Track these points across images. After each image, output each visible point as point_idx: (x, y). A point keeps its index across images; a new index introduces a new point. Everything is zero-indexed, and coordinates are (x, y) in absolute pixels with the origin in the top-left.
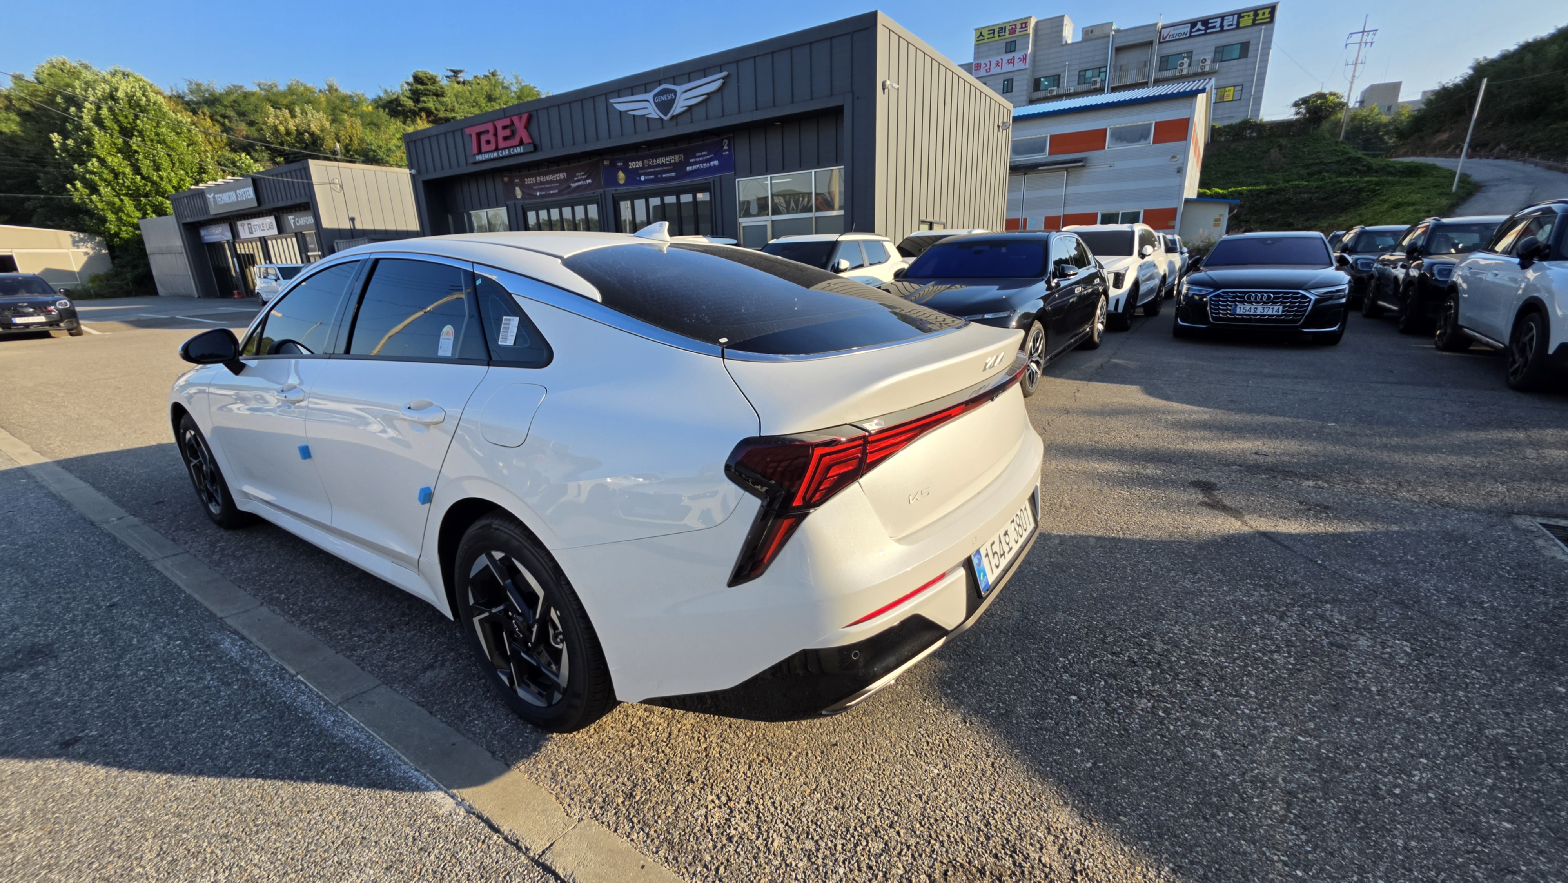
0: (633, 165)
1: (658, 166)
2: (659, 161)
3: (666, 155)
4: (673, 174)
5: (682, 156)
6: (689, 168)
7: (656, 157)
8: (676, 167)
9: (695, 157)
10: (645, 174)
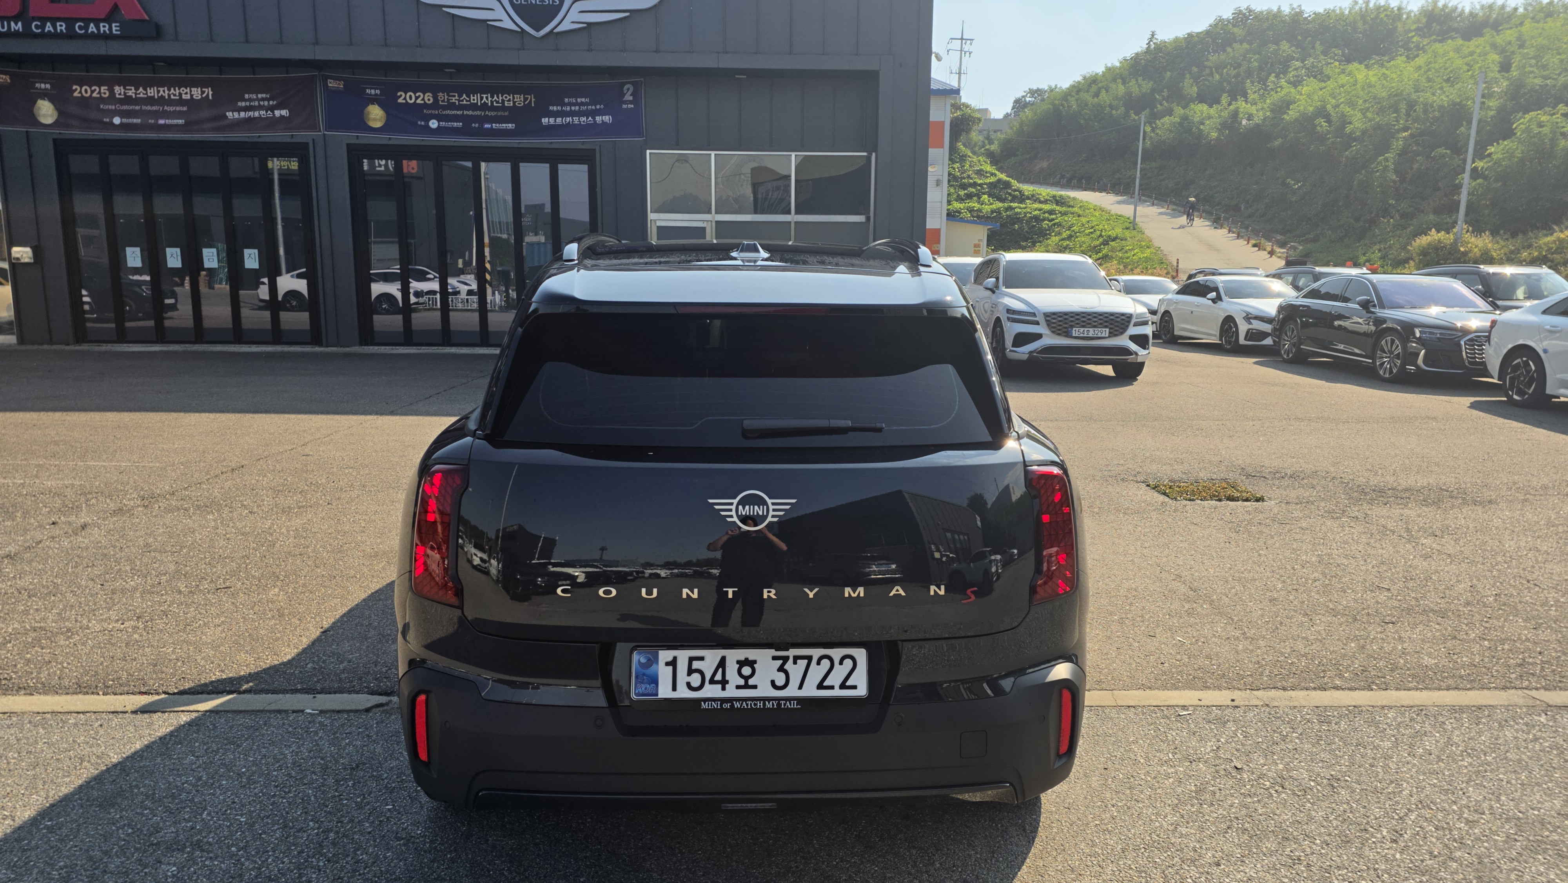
0: (407, 98)
1: (474, 107)
2: (475, 99)
3: (494, 90)
4: (510, 126)
5: (531, 99)
6: (545, 121)
7: (471, 90)
8: (514, 114)
9: (563, 104)
10: (439, 118)
